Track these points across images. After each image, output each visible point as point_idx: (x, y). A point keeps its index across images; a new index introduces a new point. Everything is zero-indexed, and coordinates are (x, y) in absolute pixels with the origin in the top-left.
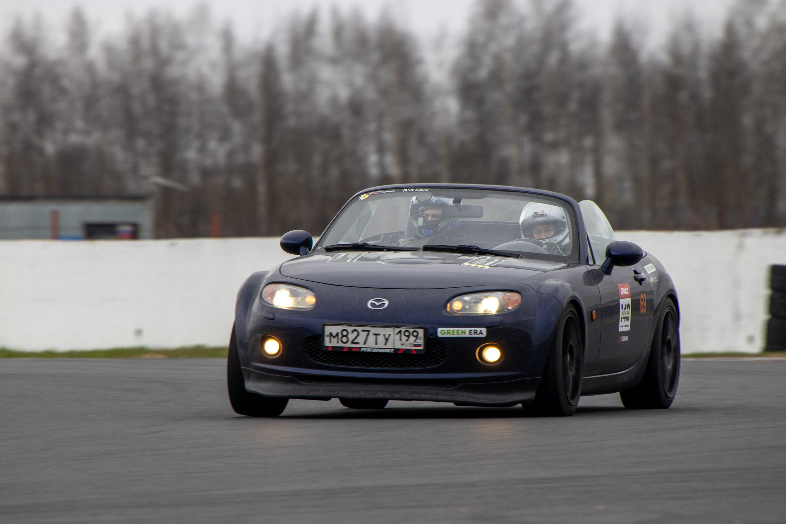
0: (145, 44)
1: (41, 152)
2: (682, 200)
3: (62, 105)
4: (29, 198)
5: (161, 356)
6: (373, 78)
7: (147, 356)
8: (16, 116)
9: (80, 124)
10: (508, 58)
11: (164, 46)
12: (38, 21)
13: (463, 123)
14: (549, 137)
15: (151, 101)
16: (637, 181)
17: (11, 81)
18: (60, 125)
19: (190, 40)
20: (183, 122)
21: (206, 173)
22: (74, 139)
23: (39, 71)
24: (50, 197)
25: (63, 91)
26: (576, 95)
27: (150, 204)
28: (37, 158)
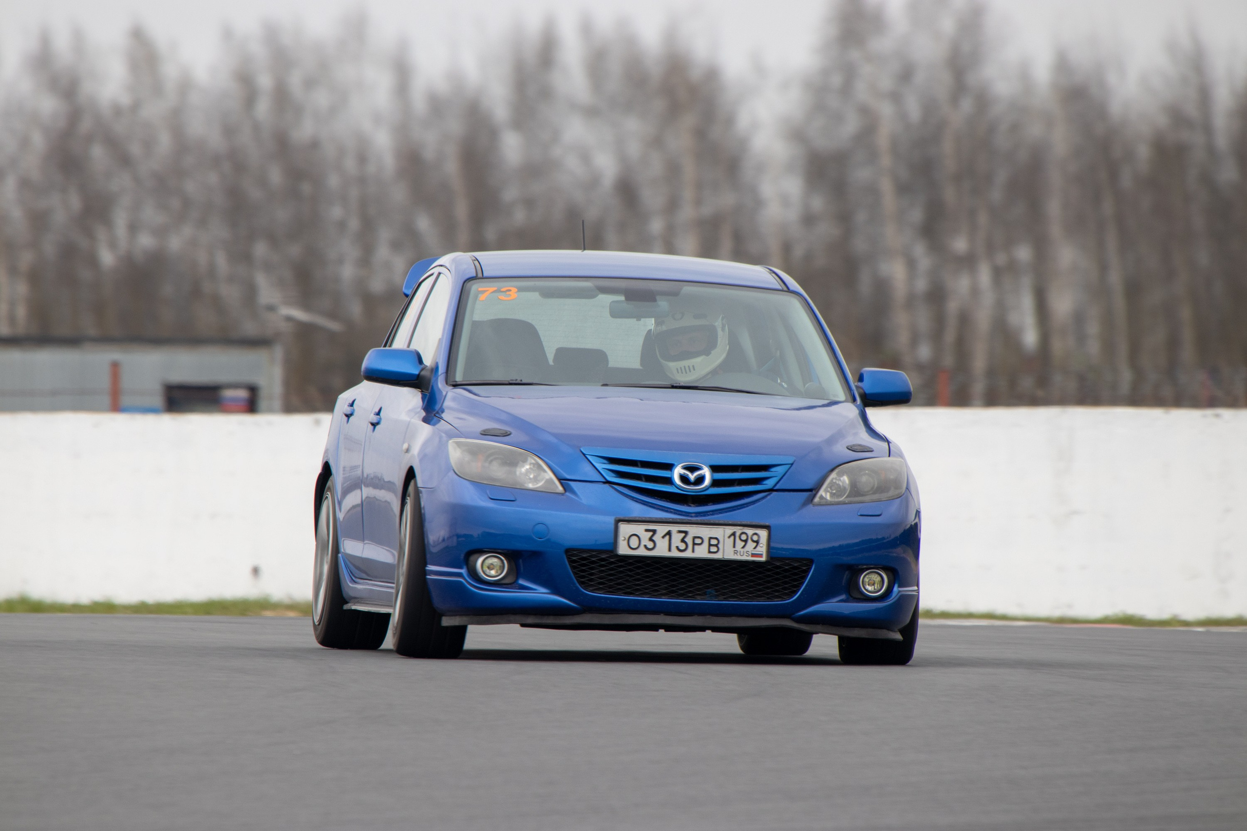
0: (265, 81)
1: (93, 261)
2: (1188, 353)
4: (73, 341)
5: (291, 614)
6: (656, 142)
7: (268, 613)
8: (52, 200)
9: (151, 214)
10: (886, 110)
11: (295, 80)
12: (79, 39)
13: (809, 219)
14: (960, 245)
15: (276, 176)
16: (1108, 321)
17: (38, 140)
18: (121, 219)
20: (336, 212)
21: (370, 302)
22: (146, 241)
23: (86, 124)
24: (105, 339)
25: (124, 160)
26: (1002, 176)
27: (278, 352)
28: (85, 274)
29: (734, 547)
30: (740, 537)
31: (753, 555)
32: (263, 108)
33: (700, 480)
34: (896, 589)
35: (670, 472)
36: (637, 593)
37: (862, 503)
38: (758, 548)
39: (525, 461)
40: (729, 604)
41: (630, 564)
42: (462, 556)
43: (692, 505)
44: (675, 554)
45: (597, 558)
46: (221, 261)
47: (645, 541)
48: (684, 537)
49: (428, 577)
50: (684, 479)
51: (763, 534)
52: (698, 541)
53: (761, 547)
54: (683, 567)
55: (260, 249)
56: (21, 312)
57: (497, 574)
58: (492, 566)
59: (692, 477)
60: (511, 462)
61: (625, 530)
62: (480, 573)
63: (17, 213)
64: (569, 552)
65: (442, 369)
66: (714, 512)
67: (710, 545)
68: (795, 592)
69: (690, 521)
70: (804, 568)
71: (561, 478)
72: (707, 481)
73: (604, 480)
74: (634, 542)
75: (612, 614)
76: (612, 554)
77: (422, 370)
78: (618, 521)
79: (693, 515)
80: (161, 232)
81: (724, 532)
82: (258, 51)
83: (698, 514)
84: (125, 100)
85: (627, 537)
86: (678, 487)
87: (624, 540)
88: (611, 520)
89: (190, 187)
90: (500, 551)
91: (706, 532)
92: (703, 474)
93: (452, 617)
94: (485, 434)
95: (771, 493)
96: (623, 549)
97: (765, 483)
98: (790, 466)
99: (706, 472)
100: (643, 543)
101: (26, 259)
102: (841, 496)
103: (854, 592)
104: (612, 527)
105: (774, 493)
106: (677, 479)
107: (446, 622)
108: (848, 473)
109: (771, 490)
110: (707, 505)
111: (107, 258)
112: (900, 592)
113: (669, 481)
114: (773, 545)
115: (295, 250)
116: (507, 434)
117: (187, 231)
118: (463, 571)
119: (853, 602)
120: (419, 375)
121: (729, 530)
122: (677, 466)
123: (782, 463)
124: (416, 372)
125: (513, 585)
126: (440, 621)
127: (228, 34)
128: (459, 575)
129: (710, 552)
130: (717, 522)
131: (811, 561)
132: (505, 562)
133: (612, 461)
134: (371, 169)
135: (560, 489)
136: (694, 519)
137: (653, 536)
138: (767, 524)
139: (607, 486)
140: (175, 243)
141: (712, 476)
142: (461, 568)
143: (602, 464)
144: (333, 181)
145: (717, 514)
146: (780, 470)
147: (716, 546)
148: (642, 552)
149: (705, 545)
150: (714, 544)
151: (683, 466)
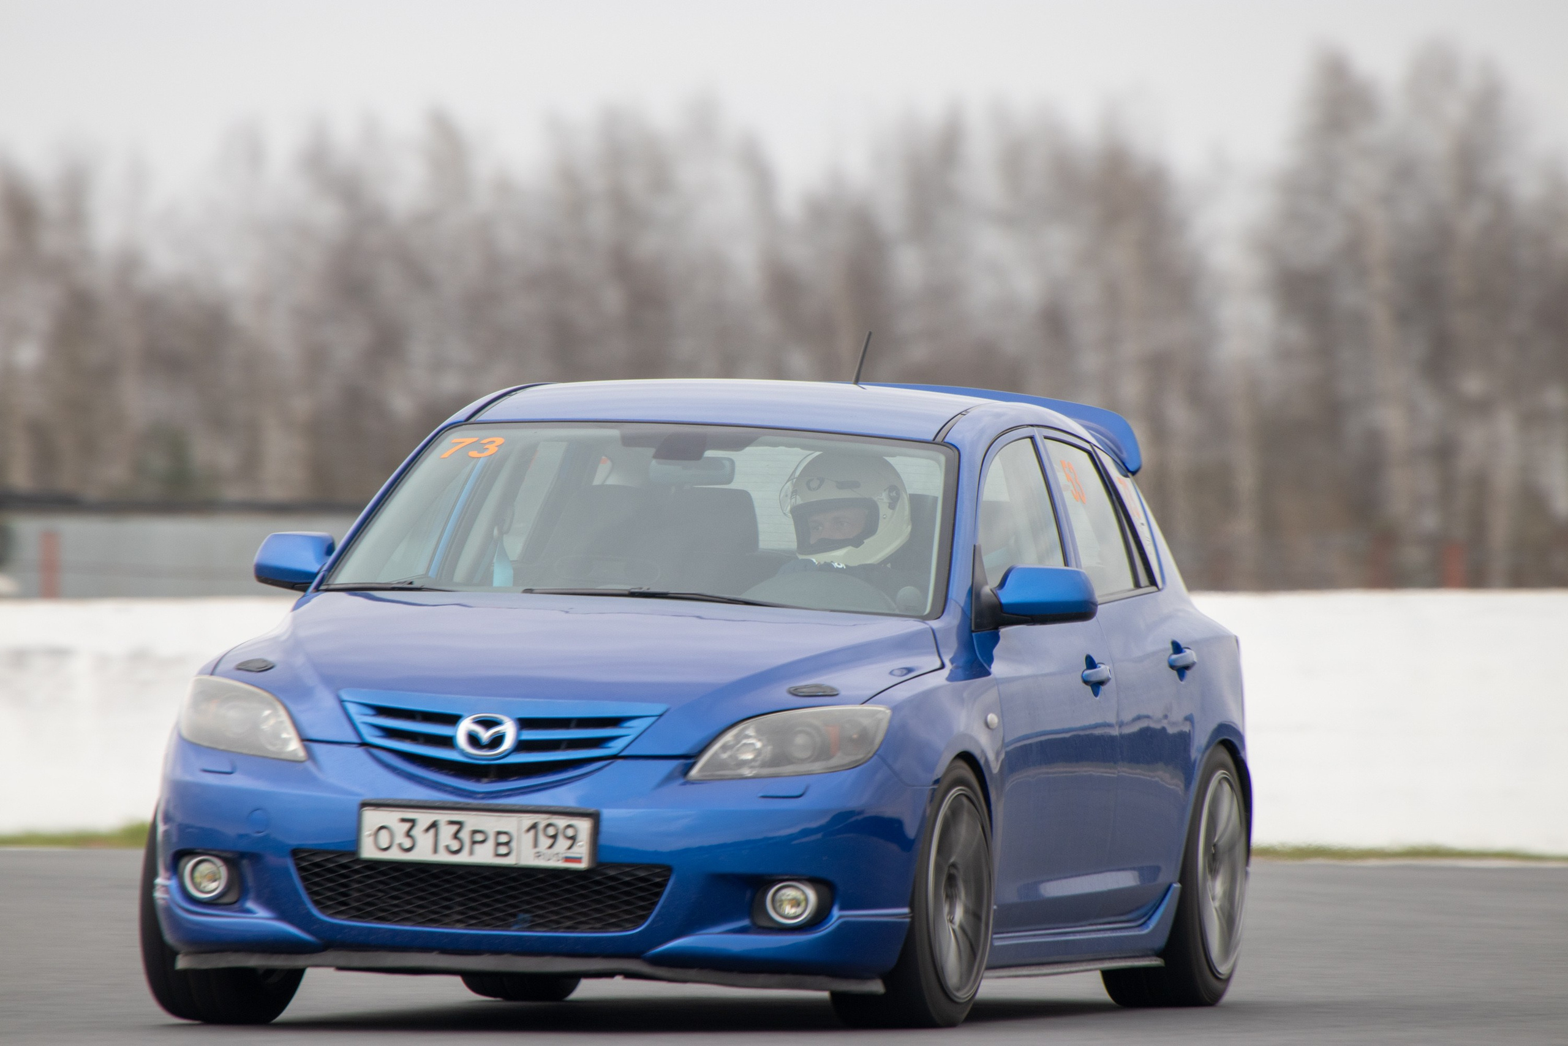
29: (536, 845)
31: (568, 859)
32: (597, 218)
33: (497, 741)
34: (836, 912)
35: (452, 728)
36: (396, 919)
37: (775, 777)
38: (575, 849)
41: (383, 873)
42: (169, 861)
43: (480, 780)
44: (444, 857)
45: (335, 864)
47: (400, 838)
48: (458, 831)
50: (473, 740)
51: (584, 826)
52: (479, 837)
53: (580, 846)
54: (461, 877)
57: (213, 887)
58: (204, 876)
59: (486, 736)
61: (372, 819)
62: (188, 886)
64: (296, 853)
67: (499, 844)
68: (644, 918)
69: (472, 806)
70: (657, 880)
71: (307, 737)
72: (508, 744)
73: (360, 741)
74: (384, 839)
76: (353, 858)
78: (361, 805)
79: (480, 796)
81: (520, 823)
83: (487, 795)
85: (374, 830)
86: (461, 752)
87: (370, 835)
88: (355, 803)
90: (214, 852)
91: (490, 823)
92: (503, 732)
94: (239, 669)
95: (610, 764)
96: (369, 851)
97: (608, 745)
99: (509, 731)
100: (397, 840)
103: (758, 920)
104: (353, 815)
105: (619, 762)
106: (462, 740)
109: (616, 757)
110: (501, 781)
112: (840, 917)
113: (448, 742)
118: (172, 883)
119: (757, 934)
121: (528, 820)
122: (464, 719)
123: (643, 714)
125: (232, 906)
128: (168, 890)
129: (498, 855)
130: (509, 807)
131: (666, 871)
132: (223, 869)
133: (382, 711)
135: (302, 754)
136: (479, 803)
137: (411, 828)
138: (591, 810)
139: (360, 752)
141: (518, 734)
142: (170, 878)
143: (362, 716)
146: (637, 726)
147: (507, 844)
148: (395, 855)
149: (490, 844)
150: (503, 841)
151: (474, 719)
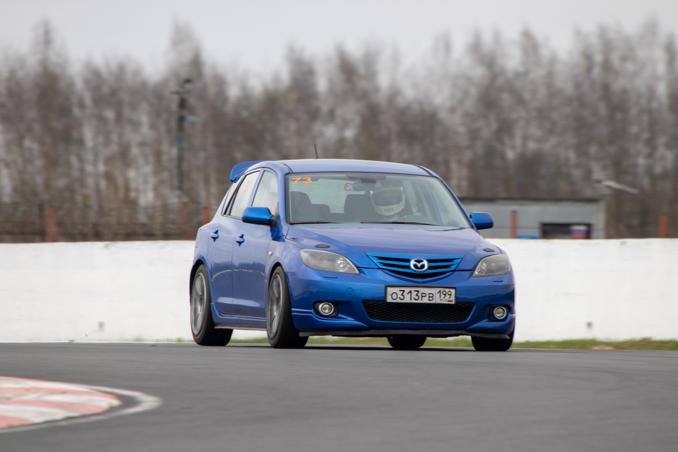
0: (599, 58)
1: (503, 158)
3: (521, 113)
4: (492, 200)
8: (481, 123)
9: (535, 131)
11: (615, 58)
12: (497, 36)
15: (603, 109)
17: (473, 91)
18: (518, 133)
19: (642, 53)
20: (634, 129)
21: (654, 178)
22: (532, 145)
23: (500, 82)
24: (510, 199)
25: (520, 101)
27: (602, 206)
28: (498, 163)
29: (440, 297)
30: (443, 293)
31: (449, 301)
32: (597, 72)
33: (423, 266)
34: (508, 315)
35: (408, 263)
36: (396, 320)
37: (494, 276)
38: (451, 298)
39: (338, 259)
40: (437, 324)
41: (393, 306)
42: (312, 304)
43: (419, 278)
44: (413, 301)
45: (377, 304)
46: (572, 155)
47: (400, 296)
48: (418, 293)
49: (292, 314)
50: (415, 266)
51: (453, 291)
52: (424, 295)
53: (452, 297)
54: (417, 307)
55: (594, 149)
56: (464, 184)
57: (329, 312)
58: (326, 309)
59: (419, 265)
60: (333, 260)
61: (390, 290)
62: (321, 312)
63: (462, 130)
64: (364, 301)
65: (282, 216)
66: (430, 281)
67: (430, 297)
68: (467, 318)
69: (420, 286)
70: (471, 307)
71: (359, 267)
72: (426, 267)
73: (378, 267)
74: (394, 296)
75: (384, 330)
76: (384, 302)
77: (272, 217)
78: (386, 287)
79: (420, 283)
80: (539, 140)
81: (435, 291)
82: (595, 41)
83: (423, 282)
84: (521, 69)
85: (391, 294)
86: (413, 270)
87: (390, 295)
88: (383, 286)
89: (555, 115)
90: (329, 301)
91: (427, 291)
92: (424, 264)
93: (305, 332)
94: (317, 247)
95: (454, 273)
96: (389, 300)
97: (451, 267)
98: (461, 259)
99: (425, 263)
100: (399, 296)
101: (468, 155)
102: (482, 273)
103: (492, 318)
104: (384, 289)
105: (456, 272)
106: (412, 267)
107: (301, 335)
108: (486, 262)
109: (454, 271)
110: (426, 278)
111: (511, 155)
112: (509, 317)
113: (408, 267)
114: (458, 296)
115: (612, 149)
116: (328, 247)
117: (553, 140)
118: (312, 311)
119: (492, 322)
120: (270, 220)
121: (438, 290)
122: (412, 260)
123: (458, 258)
124: (269, 218)
125: (336, 317)
126: (298, 334)
127: (578, 33)
128: (311, 313)
129: (430, 300)
130: (432, 286)
131: (474, 304)
132: (333, 306)
133: (381, 258)
134: (655, 105)
135: (357, 272)
136: (422, 285)
137: (403, 293)
138: (454, 286)
139: (380, 271)
140: (547, 146)
141: (428, 265)
142: (311, 309)
143: (377, 260)
144: (634, 112)
145: (431, 282)
146: (457, 261)
147: (432, 297)
148: (398, 301)
149: (427, 297)
150: (431, 296)
151: (415, 260)
